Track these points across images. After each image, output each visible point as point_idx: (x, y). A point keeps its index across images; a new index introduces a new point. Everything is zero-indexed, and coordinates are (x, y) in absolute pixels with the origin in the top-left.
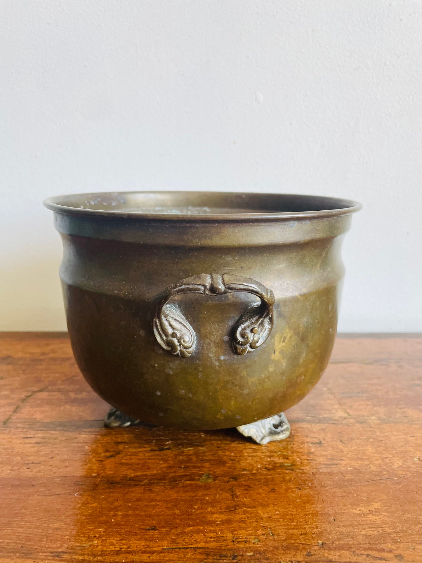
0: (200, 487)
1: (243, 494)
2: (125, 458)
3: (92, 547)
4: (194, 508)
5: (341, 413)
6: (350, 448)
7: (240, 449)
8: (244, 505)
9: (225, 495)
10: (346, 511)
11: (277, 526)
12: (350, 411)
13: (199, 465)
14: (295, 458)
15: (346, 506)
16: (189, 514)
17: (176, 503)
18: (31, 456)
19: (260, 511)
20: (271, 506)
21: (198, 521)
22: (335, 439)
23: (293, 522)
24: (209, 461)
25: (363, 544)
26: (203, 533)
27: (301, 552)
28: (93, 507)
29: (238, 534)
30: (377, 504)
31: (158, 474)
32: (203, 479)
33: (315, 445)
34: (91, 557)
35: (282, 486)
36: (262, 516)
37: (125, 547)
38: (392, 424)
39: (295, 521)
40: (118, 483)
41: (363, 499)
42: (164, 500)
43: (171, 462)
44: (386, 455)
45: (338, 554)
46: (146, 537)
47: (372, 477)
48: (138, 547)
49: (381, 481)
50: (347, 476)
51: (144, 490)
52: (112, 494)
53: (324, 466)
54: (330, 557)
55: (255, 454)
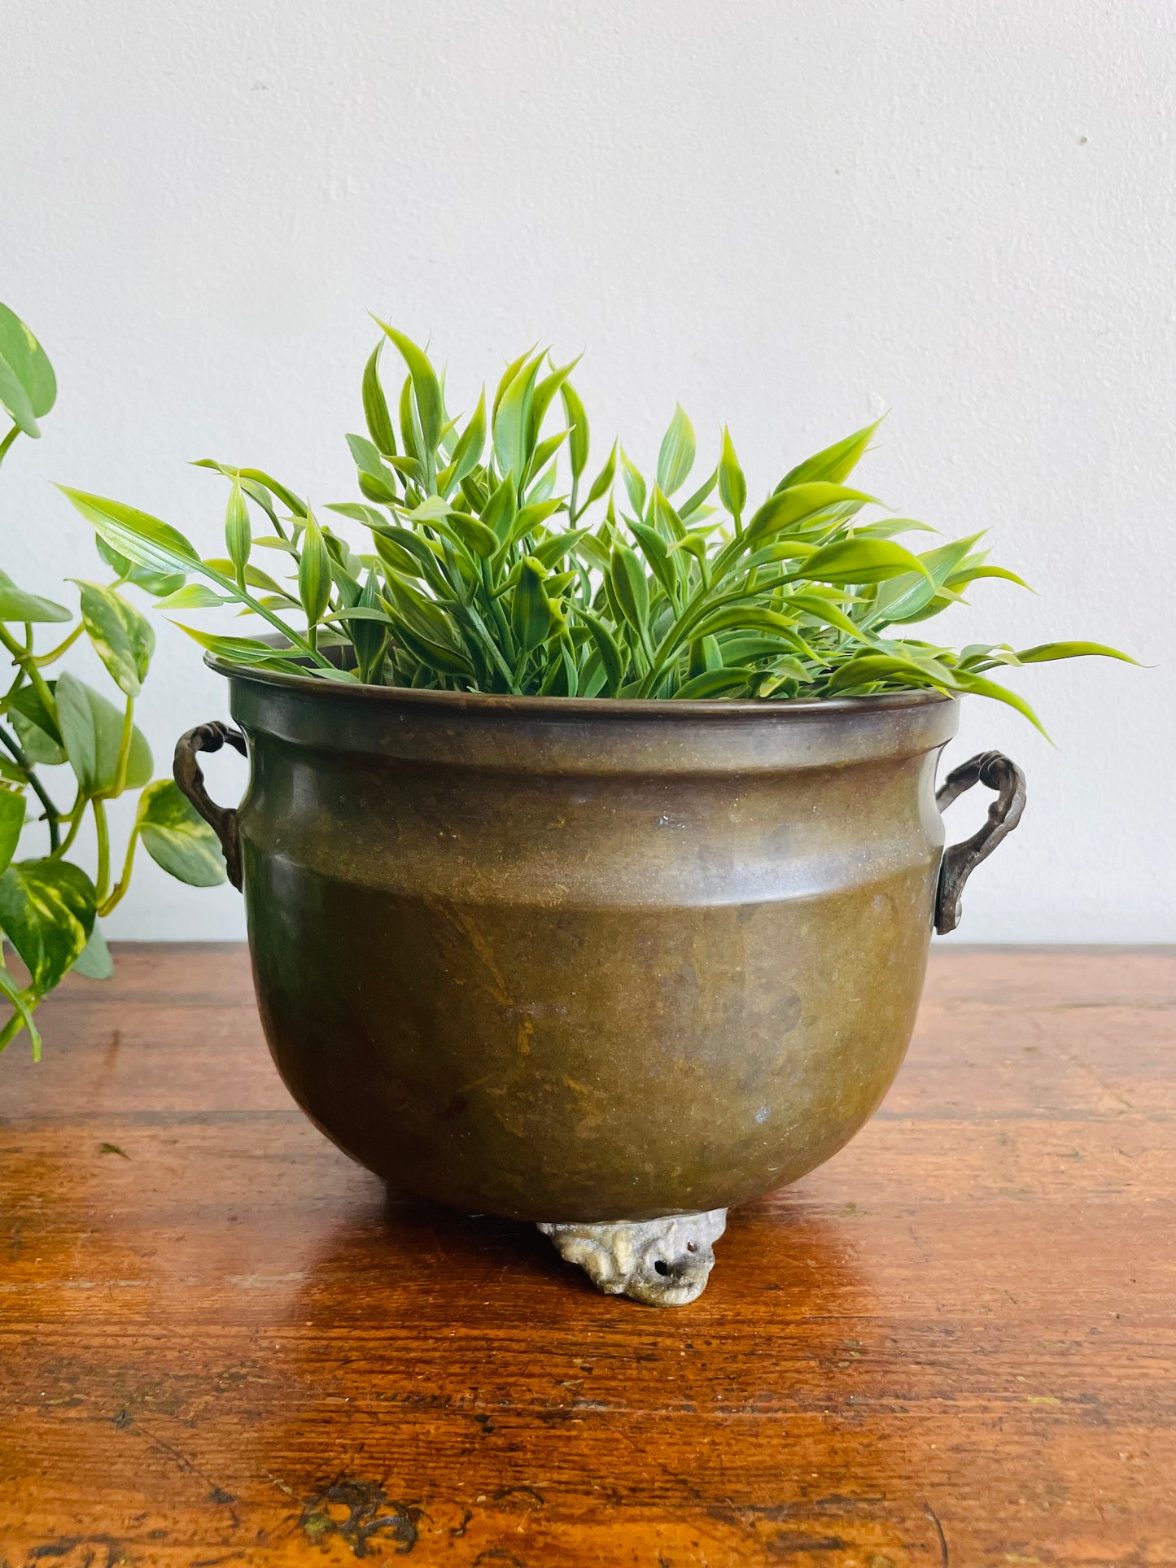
0: (843, 1225)
1: (936, 1237)
5: (1108, 1103)
6: (1144, 1165)
8: (944, 1255)
9: (899, 1238)
10: (1155, 1268)
12: (1130, 1099)
14: (1028, 1179)
15: (1153, 1260)
19: (980, 1265)
20: (999, 1259)
21: (858, 1278)
22: (1107, 1149)
27: (1078, 1327)
29: (944, 1299)
33: (1065, 1159)
39: (1055, 1281)
46: (765, 1299)
48: (756, 1314)
50: (1147, 1211)
53: (1094, 1194)
54: (1138, 1337)
55: (941, 1172)
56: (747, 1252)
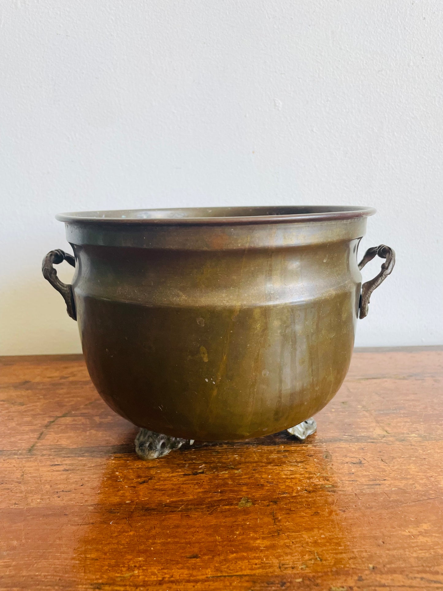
0: (240, 512)
1: (285, 518)
2: (158, 484)
3: (133, 577)
4: (236, 534)
5: (378, 432)
6: (392, 468)
7: (278, 471)
8: (288, 530)
9: (266, 520)
10: (394, 533)
11: (324, 550)
12: (388, 429)
13: (236, 488)
14: (336, 479)
15: (394, 528)
16: (230, 540)
17: (216, 529)
18: (60, 484)
19: (305, 536)
20: (316, 531)
21: (241, 547)
22: (376, 458)
23: (341, 546)
24: (246, 484)
25: (416, 567)
26: (247, 559)
27: (352, 576)
28: (130, 535)
29: (284, 560)
30: (426, 525)
31: (195, 499)
32: (242, 503)
33: (355, 465)
34: (133, 588)
35: (325, 509)
36: (307, 540)
37: (167, 576)
38: (434, 441)
39: (342, 544)
40: (154, 509)
41: (411, 520)
42: (204, 526)
43: (207, 487)
44: (431, 473)
45: (390, 578)
46: (189, 565)
47: (418, 496)
48: (181, 575)
49: (429, 501)
50: (392, 496)
51: (181, 516)
52: (148, 521)
53: (366, 487)
54: (383, 581)
55: (293, 476)
56: (186, 532)
